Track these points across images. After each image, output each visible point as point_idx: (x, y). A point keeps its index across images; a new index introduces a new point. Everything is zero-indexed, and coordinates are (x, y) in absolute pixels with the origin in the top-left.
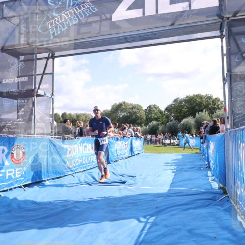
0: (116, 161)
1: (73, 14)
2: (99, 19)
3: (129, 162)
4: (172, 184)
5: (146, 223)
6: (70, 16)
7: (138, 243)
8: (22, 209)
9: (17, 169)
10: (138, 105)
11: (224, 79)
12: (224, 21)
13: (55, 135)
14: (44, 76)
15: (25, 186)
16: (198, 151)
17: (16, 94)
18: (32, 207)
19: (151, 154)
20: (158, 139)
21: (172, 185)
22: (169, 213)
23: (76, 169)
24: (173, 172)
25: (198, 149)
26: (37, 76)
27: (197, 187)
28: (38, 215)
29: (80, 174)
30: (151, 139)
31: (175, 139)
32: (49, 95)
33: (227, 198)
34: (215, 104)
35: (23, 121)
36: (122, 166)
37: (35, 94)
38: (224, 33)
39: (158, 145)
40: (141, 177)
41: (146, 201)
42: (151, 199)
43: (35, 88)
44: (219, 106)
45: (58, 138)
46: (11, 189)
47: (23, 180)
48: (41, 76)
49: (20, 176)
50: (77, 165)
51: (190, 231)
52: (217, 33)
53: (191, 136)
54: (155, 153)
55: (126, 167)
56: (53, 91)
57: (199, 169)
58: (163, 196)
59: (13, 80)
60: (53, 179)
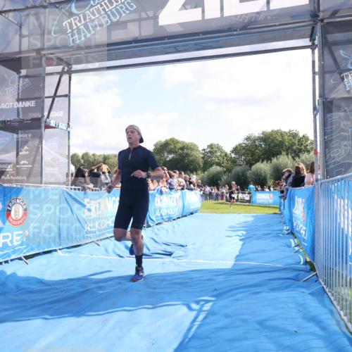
0: (160, 223)
1: (103, 12)
2: (137, 17)
3: (179, 225)
4: (237, 256)
5: (200, 311)
6: (97, 16)
7: (187, 340)
8: (22, 289)
9: (15, 233)
10: (192, 144)
11: (315, 108)
12: (316, 24)
13: (72, 185)
14: (56, 99)
15: (27, 257)
16: (277, 211)
17: (16, 124)
18: (37, 287)
19: (210, 214)
20: (220, 193)
21: (238, 258)
22: (233, 298)
23: (102, 235)
24: (241, 240)
25: (277, 208)
26: (46, 100)
27: (273, 261)
28: (45, 299)
29: (107, 241)
30: (210, 193)
31: (245, 193)
32: (63, 126)
33: (315, 277)
34: (302, 144)
35: (28, 164)
36: (167, 231)
37: (43, 125)
38: (316, 42)
39: (220, 201)
40: (194, 246)
41: (200, 280)
42: (208, 278)
43: (43, 116)
44: (308, 147)
45: (75, 189)
46: (6, 262)
47: (25, 248)
48: (51, 99)
49: (19, 243)
50: (103, 228)
51: (261, 323)
52: (307, 42)
53: (267, 190)
54: (216, 213)
55: (173, 231)
56: (69, 121)
57: (277, 236)
58: (224, 274)
59: (11, 104)
60: (68, 248)
